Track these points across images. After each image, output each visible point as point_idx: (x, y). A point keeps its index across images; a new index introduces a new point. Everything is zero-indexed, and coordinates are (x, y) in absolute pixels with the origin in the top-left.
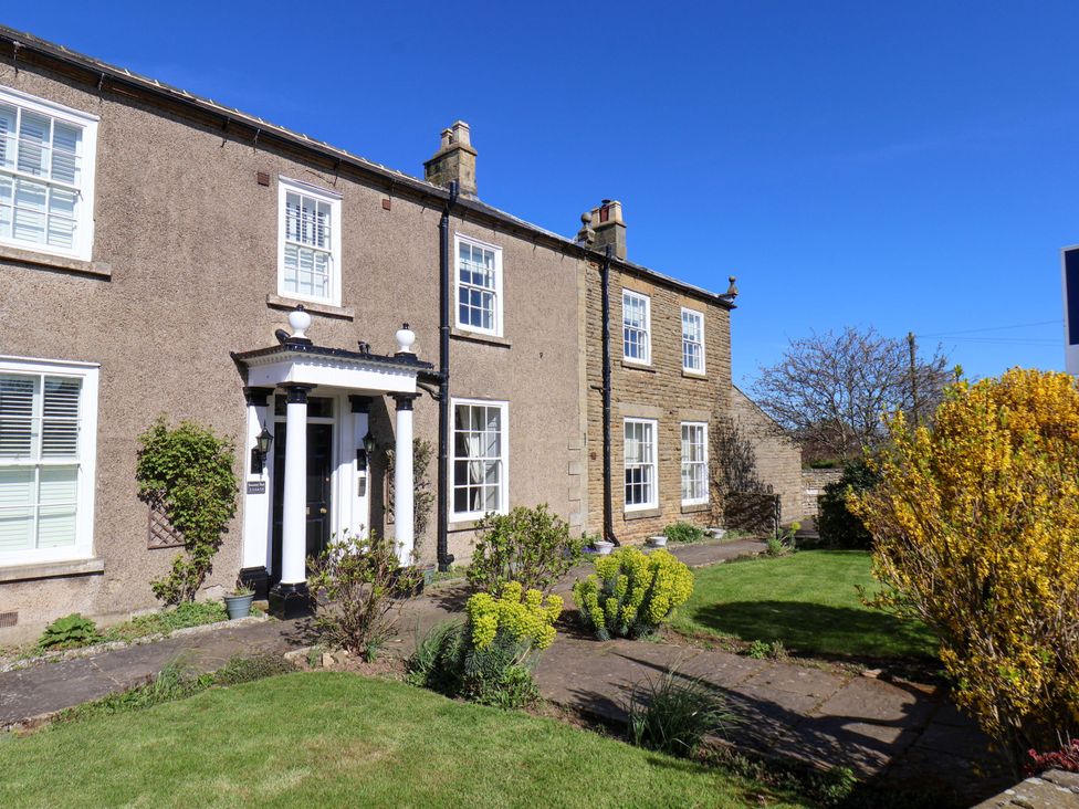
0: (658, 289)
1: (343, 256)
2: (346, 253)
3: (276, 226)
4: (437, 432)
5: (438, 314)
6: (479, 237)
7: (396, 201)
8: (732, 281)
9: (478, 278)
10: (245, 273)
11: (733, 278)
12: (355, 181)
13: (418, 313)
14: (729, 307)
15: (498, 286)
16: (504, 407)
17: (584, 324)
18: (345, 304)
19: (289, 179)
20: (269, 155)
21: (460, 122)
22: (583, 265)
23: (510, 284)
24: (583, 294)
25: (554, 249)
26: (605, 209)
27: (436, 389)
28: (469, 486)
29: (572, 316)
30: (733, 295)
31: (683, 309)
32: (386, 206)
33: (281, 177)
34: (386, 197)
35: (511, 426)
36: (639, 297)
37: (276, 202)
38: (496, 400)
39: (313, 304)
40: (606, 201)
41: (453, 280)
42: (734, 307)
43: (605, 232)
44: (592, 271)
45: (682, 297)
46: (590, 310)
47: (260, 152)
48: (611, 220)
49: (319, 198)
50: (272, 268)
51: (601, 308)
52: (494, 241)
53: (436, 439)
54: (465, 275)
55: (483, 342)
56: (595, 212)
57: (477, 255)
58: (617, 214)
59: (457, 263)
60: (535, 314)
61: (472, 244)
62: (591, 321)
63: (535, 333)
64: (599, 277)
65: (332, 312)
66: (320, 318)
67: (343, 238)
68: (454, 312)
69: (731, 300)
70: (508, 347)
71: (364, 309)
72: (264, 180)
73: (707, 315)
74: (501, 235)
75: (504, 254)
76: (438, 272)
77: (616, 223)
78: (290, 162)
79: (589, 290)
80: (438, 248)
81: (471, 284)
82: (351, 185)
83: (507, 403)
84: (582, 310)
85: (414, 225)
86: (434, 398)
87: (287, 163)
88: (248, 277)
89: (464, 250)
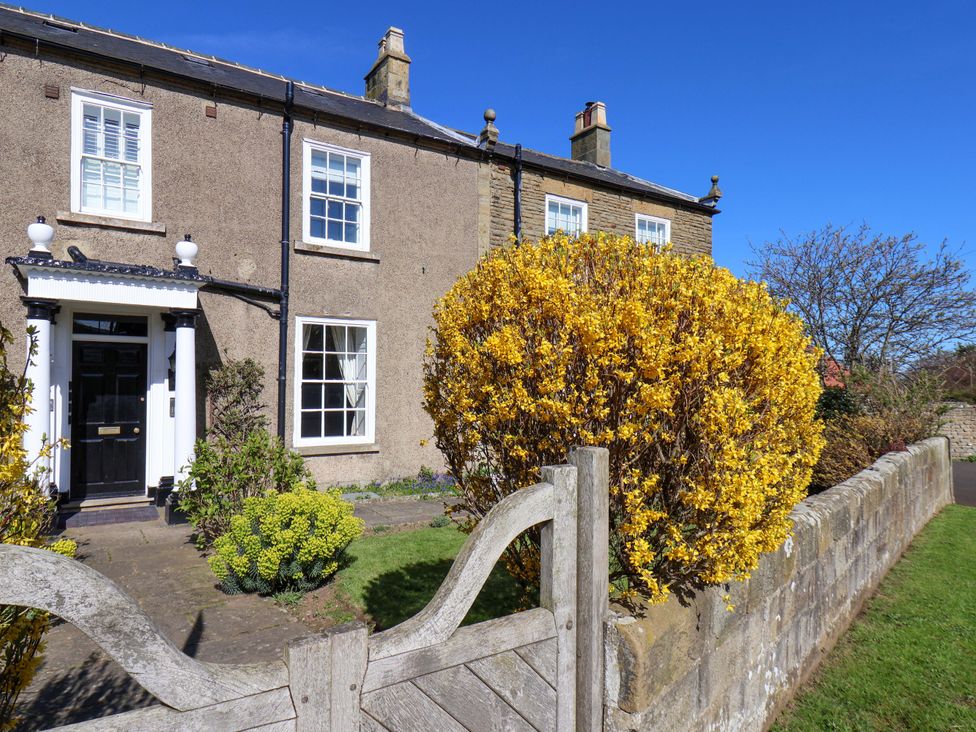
0: (599, 194)
1: (154, 168)
2: (157, 165)
3: (68, 141)
4: (278, 352)
5: (279, 228)
6: (338, 142)
7: (223, 108)
8: (714, 181)
9: (337, 188)
10: (30, 190)
11: (715, 177)
12: (169, 88)
13: (252, 227)
14: (711, 212)
15: (364, 196)
16: (372, 328)
17: (488, 235)
18: (156, 218)
19: (83, 90)
20: (59, 67)
21: (392, 28)
22: (487, 169)
23: (379, 194)
24: (486, 202)
25: (446, 153)
26: (589, 110)
27: (275, 307)
28: (345, 409)
29: (470, 227)
30: (715, 198)
31: (638, 216)
32: (211, 114)
33: (72, 88)
34: (211, 104)
35: (380, 347)
36: (572, 203)
37: (67, 115)
38: (361, 319)
39: (110, 219)
40: (589, 104)
41: (300, 189)
42: (719, 212)
43: (587, 138)
44: (500, 176)
45: (636, 202)
46: (495, 220)
47: (46, 63)
48: (593, 124)
49: (123, 109)
50: (63, 185)
51: (512, 217)
52: (358, 146)
53: (276, 359)
54: (318, 185)
55: (342, 257)
56: (579, 117)
57: (337, 162)
58: (601, 116)
59: (308, 171)
60: (416, 225)
61: (328, 151)
62: (496, 232)
63: (416, 247)
64: (510, 182)
65: (137, 227)
66: (124, 234)
67: (154, 150)
68: (300, 225)
69: (713, 204)
70: (377, 262)
71: (181, 224)
72: (53, 94)
73: (675, 221)
74: (369, 139)
75: (372, 162)
76: (281, 182)
77: (596, 127)
78: (85, 72)
79: (495, 197)
80: (281, 156)
81: (328, 195)
82: (164, 93)
83: (375, 322)
84: (485, 220)
85: (248, 132)
86: (273, 317)
87: (82, 74)
88: (33, 193)
89: (318, 158)
